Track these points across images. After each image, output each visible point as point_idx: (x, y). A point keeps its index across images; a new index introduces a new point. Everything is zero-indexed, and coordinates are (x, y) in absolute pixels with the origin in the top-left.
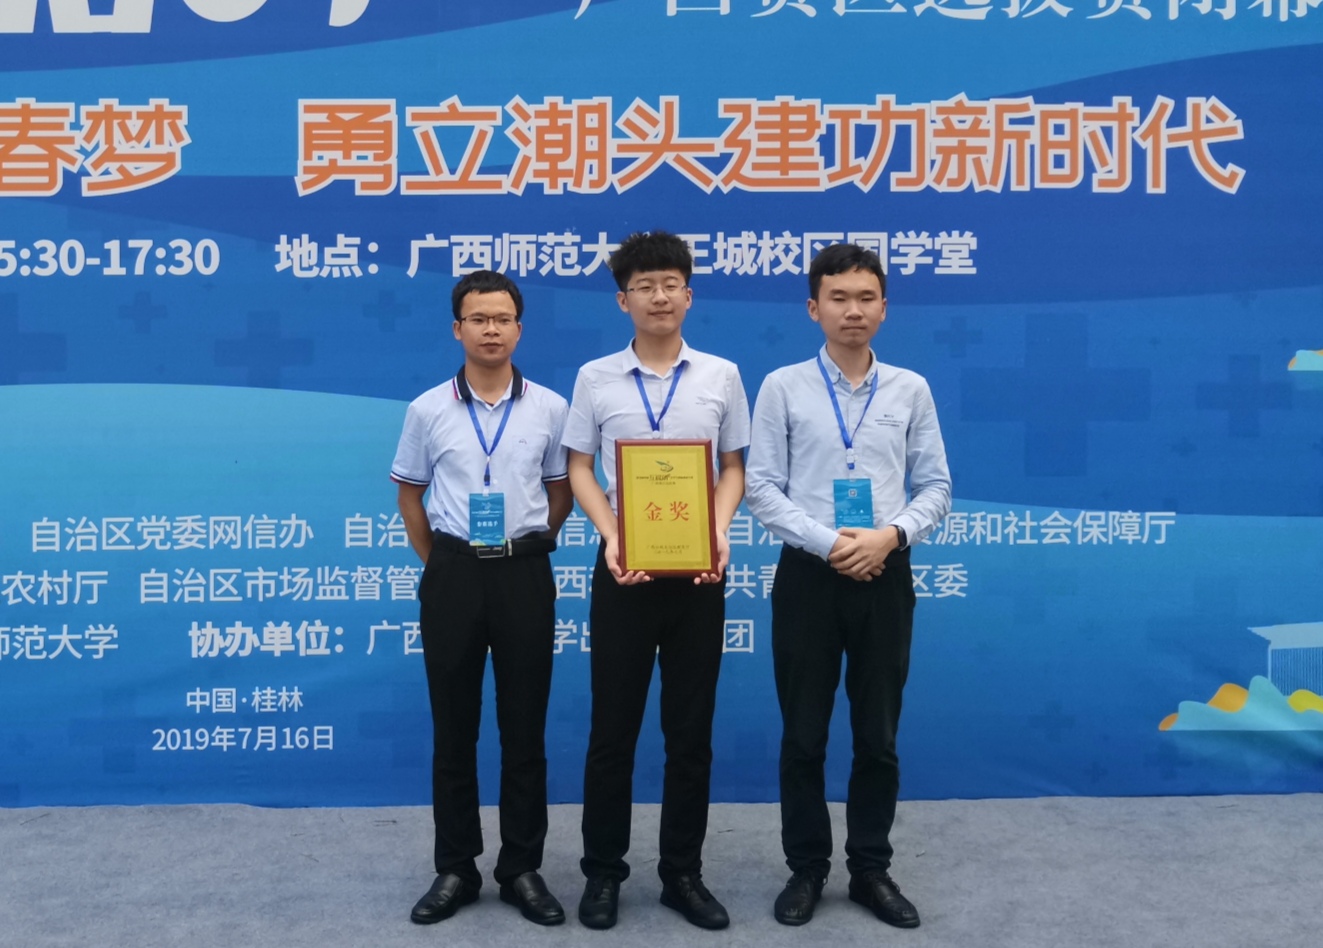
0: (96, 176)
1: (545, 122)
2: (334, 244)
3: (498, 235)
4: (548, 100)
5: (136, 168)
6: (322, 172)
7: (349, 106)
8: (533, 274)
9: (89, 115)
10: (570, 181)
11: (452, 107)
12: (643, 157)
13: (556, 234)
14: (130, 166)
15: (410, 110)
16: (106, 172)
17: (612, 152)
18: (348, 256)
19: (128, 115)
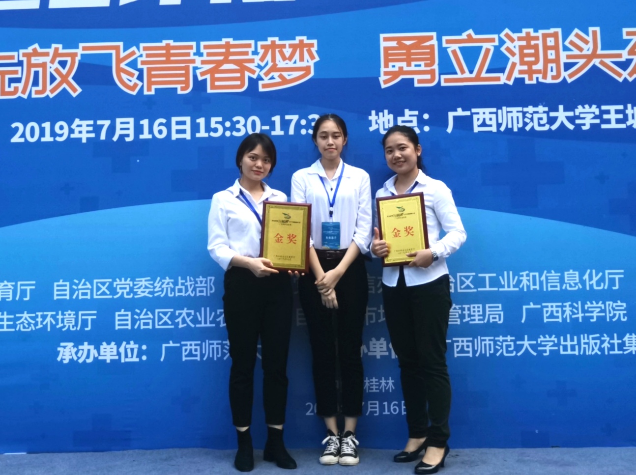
0: (266, 81)
1: (524, 43)
2: (403, 115)
3: (499, 107)
4: (525, 30)
5: (289, 75)
6: (395, 75)
7: (409, 37)
8: (522, 130)
9: (263, 47)
10: (540, 76)
11: (469, 36)
12: (582, 61)
13: (534, 107)
14: (285, 74)
15: (444, 38)
16: (272, 78)
17: (563, 59)
18: (411, 121)
19: (284, 46)
